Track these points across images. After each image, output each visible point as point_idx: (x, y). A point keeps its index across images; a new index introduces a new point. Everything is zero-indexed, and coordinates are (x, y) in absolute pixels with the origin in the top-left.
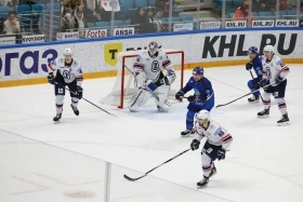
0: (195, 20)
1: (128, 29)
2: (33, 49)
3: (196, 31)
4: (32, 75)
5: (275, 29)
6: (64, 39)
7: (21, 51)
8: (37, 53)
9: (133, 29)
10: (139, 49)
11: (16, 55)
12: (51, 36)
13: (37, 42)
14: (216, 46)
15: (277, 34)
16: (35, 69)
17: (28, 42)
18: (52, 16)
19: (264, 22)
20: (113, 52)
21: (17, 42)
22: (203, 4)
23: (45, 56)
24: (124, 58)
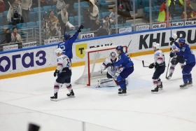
0: (132, 25)
1: (90, 34)
2: (30, 52)
3: (133, 32)
4: (30, 68)
5: (185, 27)
6: (49, 43)
7: (22, 53)
8: (32, 54)
9: (93, 34)
10: (98, 46)
11: (19, 56)
12: (41, 42)
13: (32, 46)
14: (148, 41)
15: (186, 30)
16: (32, 64)
17: (26, 47)
18: (40, 29)
19: (177, 23)
20: (81, 49)
21: (19, 48)
22: (137, 15)
23: (37, 55)
24: (89, 53)
